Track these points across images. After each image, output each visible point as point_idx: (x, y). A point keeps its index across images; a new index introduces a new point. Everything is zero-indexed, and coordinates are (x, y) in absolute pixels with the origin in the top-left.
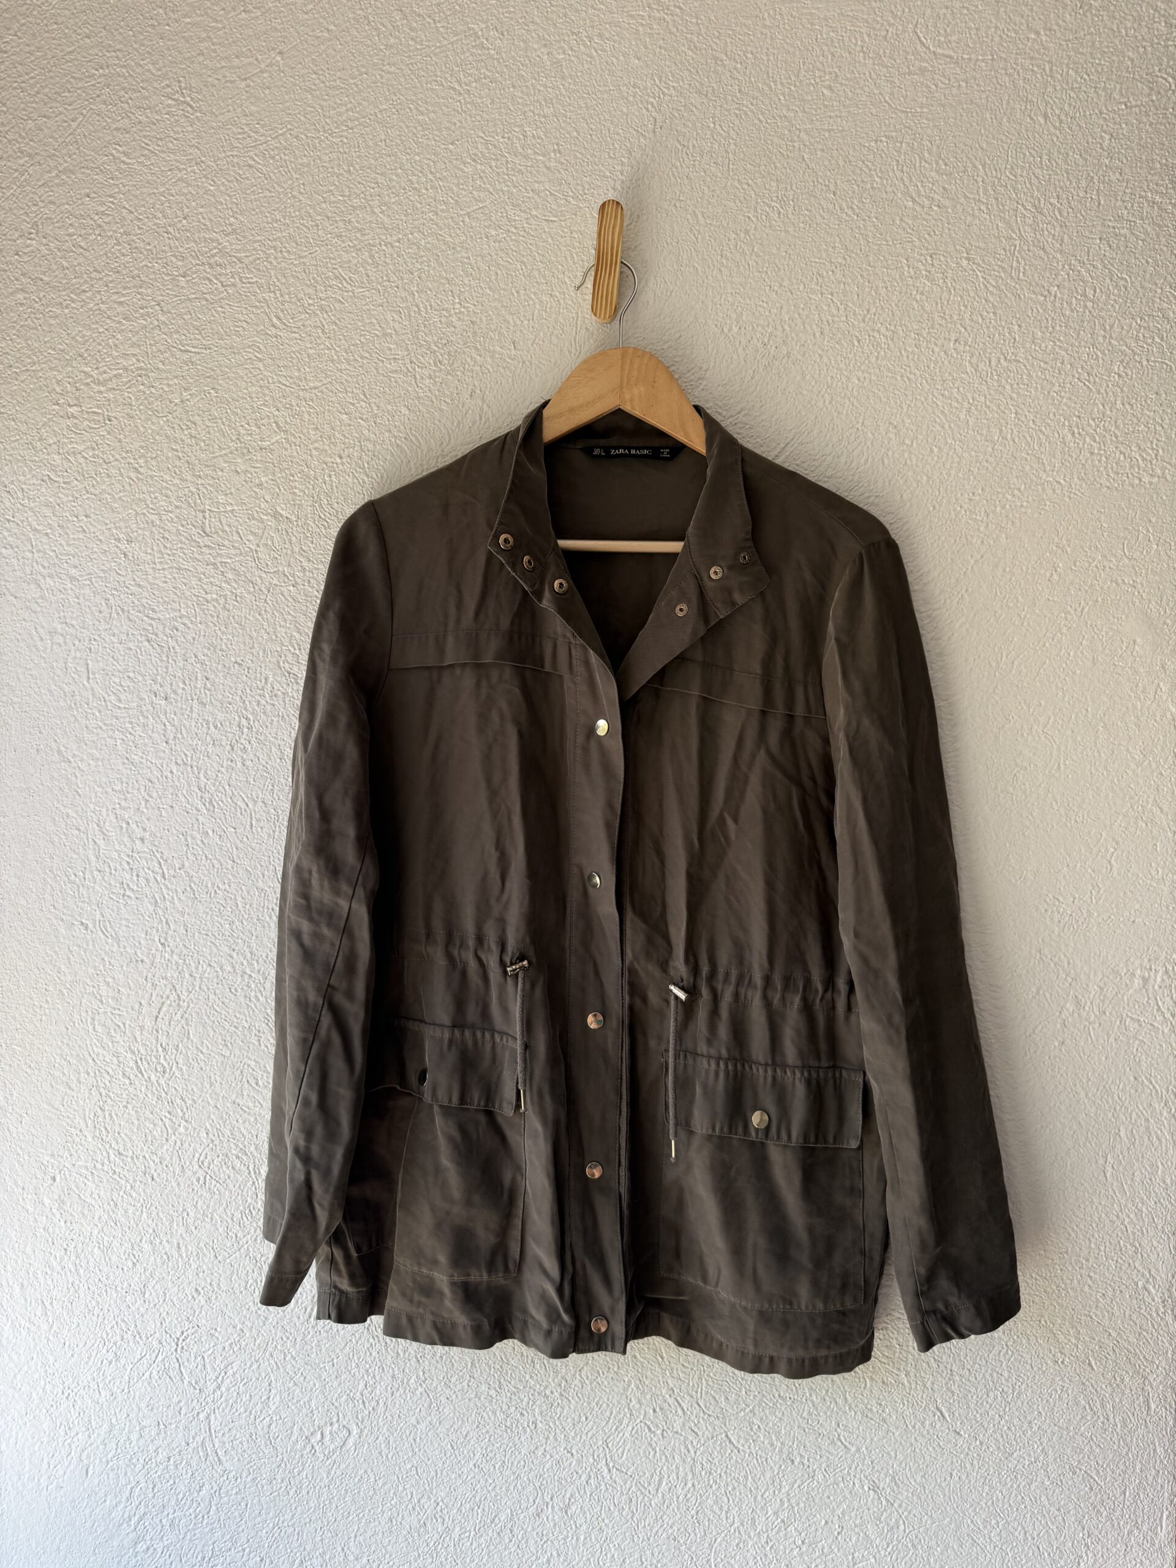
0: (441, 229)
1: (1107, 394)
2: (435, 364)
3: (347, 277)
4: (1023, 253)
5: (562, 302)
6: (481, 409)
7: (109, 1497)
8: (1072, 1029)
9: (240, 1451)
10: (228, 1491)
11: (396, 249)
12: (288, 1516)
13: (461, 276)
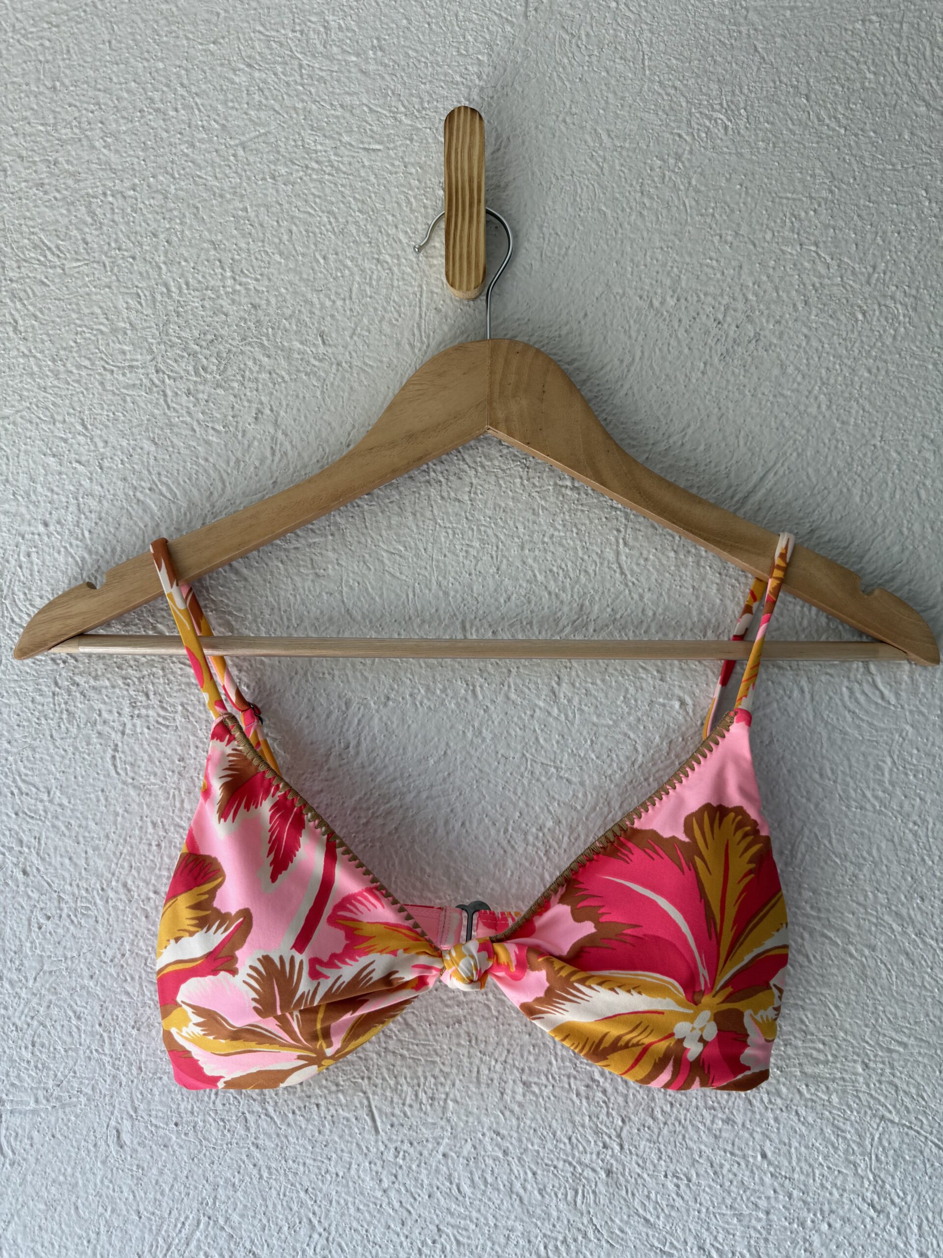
0: (201, 168)
2: (197, 373)
3: (53, 247)
5: (395, 269)
6: (274, 439)
11: (130, 201)
13: (233, 236)
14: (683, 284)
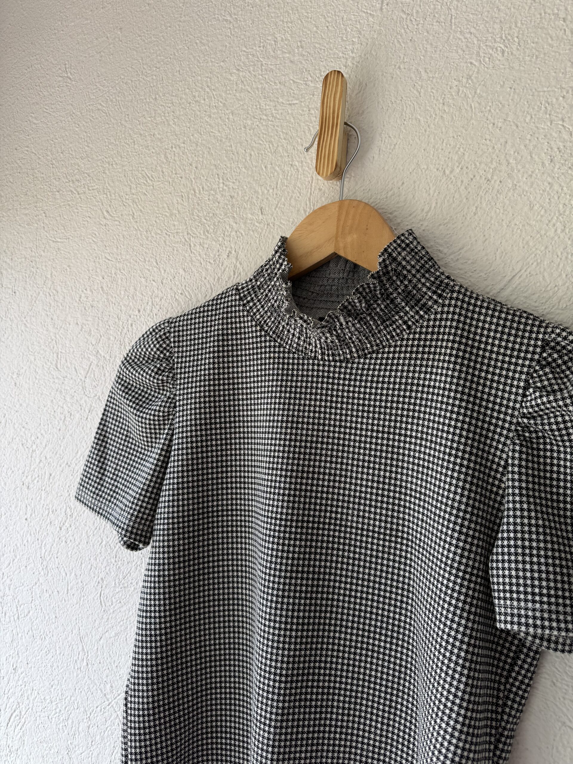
0: (213, 128)
2: (204, 234)
3: (150, 176)
11: (182, 149)
13: (225, 161)
14: (466, 157)
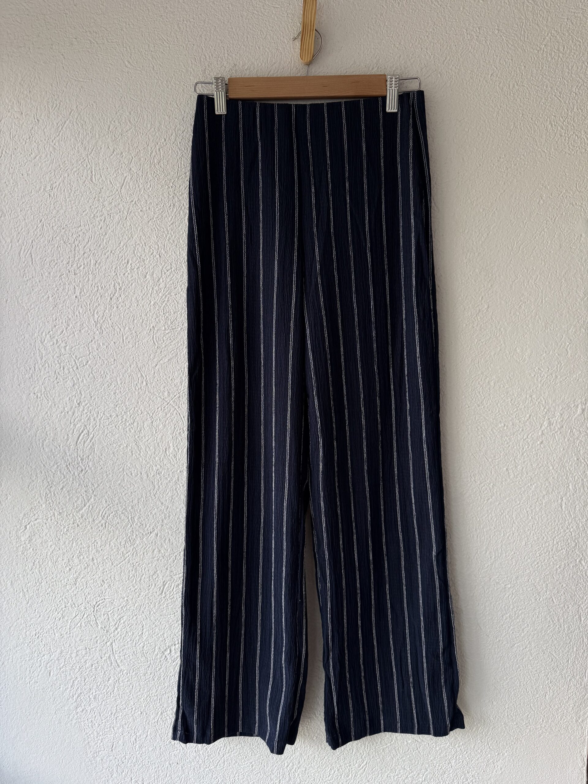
0: (217, 12)
1: (569, 104)
3: (166, 39)
4: (527, 26)
7: (62, 686)
8: (546, 435)
9: (128, 660)
10: (123, 680)
12: (154, 691)
13: (228, 38)
